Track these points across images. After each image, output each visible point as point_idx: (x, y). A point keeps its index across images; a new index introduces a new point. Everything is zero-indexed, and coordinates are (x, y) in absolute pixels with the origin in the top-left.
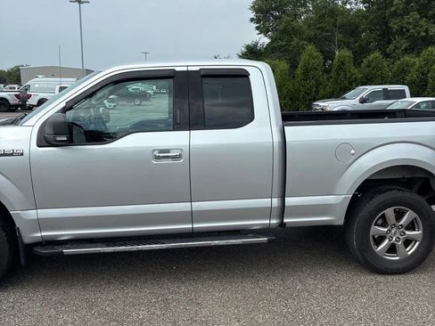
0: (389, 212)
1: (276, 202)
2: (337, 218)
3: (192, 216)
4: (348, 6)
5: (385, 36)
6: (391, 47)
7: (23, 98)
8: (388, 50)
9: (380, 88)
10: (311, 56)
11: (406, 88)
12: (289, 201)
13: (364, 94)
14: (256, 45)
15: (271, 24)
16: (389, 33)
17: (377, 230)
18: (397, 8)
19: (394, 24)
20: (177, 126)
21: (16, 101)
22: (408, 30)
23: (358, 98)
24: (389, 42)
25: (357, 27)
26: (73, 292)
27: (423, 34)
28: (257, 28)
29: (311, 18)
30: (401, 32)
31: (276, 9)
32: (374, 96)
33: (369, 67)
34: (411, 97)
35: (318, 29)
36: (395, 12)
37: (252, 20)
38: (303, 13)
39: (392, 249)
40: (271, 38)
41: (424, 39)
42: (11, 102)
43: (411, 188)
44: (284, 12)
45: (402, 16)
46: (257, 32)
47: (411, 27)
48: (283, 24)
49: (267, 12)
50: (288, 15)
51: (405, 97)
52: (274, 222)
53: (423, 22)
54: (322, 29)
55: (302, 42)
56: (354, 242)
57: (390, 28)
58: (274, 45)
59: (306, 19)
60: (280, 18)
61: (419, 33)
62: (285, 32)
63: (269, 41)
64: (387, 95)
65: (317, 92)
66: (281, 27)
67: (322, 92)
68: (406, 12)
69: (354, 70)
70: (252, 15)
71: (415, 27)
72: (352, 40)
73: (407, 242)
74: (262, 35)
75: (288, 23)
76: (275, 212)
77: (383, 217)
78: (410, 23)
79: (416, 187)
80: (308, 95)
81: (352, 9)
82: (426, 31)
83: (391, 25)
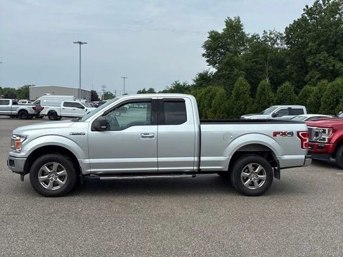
0: (250, 166)
1: (196, 159)
2: (225, 168)
3: (158, 164)
4: (276, 46)
5: (305, 69)
6: (308, 76)
7: (38, 109)
8: (305, 79)
9: (286, 107)
10: (241, 84)
11: (304, 108)
12: (202, 159)
13: (275, 111)
14: (206, 73)
15: (218, 59)
16: (307, 67)
17: (245, 174)
18: (311, 49)
19: (310, 61)
20: (152, 123)
21: (33, 112)
22: (320, 65)
23: (271, 114)
24: (307, 73)
25: (282, 61)
26: (103, 198)
27: (331, 68)
28: (208, 61)
29: (248, 55)
30: (316, 66)
31: (221, 47)
32: (282, 112)
33: (282, 92)
34: (308, 113)
35: (253, 62)
36: (310, 51)
37: (204, 55)
38: (242, 50)
39: (252, 184)
40: (217, 68)
41: (332, 72)
42: (29, 112)
43: (263, 156)
44: (228, 50)
45: (315, 54)
46: (208, 64)
47: (322, 62)
48: (227, 59)
49: (215, 49)
50: (231, 52)
51: (303, 113)
52: (195, 168)
53: (331, 59)
54: (256, 62)
55: (241, 72)
56: (233, 179)
57: (307, 63)
58: (220, 73)
59: (244, 55)
60: (224, 54)
61: (328, 67)
62: (228, 64)
63: (216, 70)
64: (291, 112)
65: (245, 109)
66: (225, 61)
67: (248, 109)
68: (318, 51)
69: (271, 94)
70: (204, 51)
71: (325, 62)
72: (279, 71)
73: (260, 181)
74: (211, 66)
75: (231, 58)
76: (196, 164)
77: (247, 168)
78: (321, 60)
79: (266, 156)
80: (239, 111)
81: (278, 49)
82: (334, 66)
83: (307, 61)
